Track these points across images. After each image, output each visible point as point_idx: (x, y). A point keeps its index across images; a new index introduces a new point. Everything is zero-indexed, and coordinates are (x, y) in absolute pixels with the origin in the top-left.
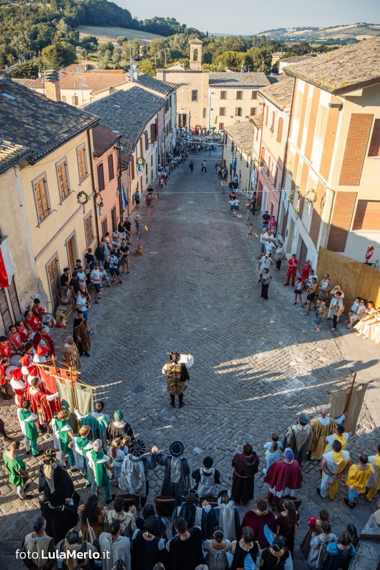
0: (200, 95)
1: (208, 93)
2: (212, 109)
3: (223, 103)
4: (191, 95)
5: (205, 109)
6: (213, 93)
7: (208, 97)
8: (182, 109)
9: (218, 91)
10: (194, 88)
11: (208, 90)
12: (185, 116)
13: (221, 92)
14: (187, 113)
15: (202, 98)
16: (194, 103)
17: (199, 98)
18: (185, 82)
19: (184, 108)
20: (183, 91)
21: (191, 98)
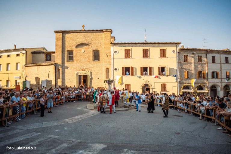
0: (102, 55)
1: (110, 52)
2: (116, 69)
3: (128, 63)
4: (91, 54)
5: (107, 69)
6: (115, 52)
7: (110, 56)
8: (82, 70)
9: (121, 50)
10: (95, 48)
11: (110, 49)
12: (85, 77)
13: (125, 50)
14: (88, 74)
15: (104, 57)
16: (96, 63)
17: (100, 59)
18: (85, 42)
19: (84, 68)
20: (83, 51)
21: (92, 58)
